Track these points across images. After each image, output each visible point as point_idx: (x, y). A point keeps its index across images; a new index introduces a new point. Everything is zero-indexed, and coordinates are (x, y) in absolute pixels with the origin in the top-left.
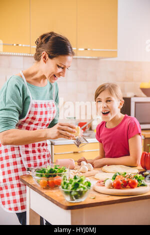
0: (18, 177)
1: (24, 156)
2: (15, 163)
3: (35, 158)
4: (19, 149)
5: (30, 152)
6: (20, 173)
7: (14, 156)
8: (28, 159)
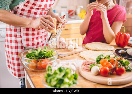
0: (18, 53)
1: (25, 37)
2: (16, 42)
3: (33, 39)
4: (20, 32)
5: (30, 34)
6: (20, 50)
7: (16, 36)
8: (28, 40)
